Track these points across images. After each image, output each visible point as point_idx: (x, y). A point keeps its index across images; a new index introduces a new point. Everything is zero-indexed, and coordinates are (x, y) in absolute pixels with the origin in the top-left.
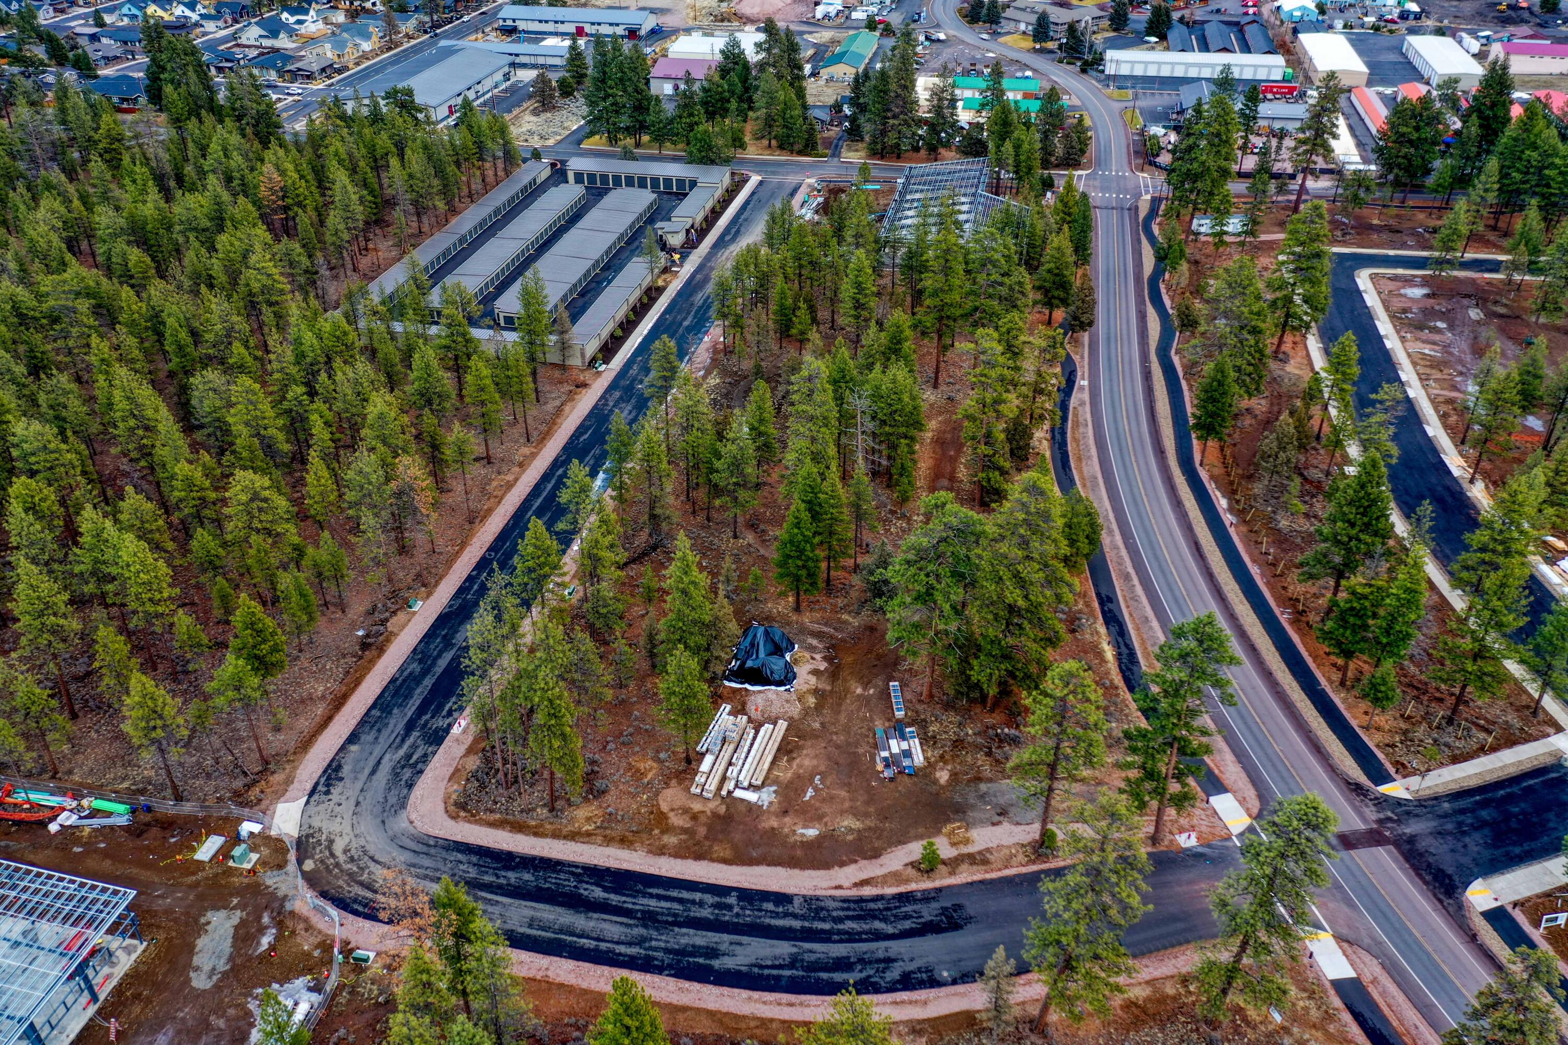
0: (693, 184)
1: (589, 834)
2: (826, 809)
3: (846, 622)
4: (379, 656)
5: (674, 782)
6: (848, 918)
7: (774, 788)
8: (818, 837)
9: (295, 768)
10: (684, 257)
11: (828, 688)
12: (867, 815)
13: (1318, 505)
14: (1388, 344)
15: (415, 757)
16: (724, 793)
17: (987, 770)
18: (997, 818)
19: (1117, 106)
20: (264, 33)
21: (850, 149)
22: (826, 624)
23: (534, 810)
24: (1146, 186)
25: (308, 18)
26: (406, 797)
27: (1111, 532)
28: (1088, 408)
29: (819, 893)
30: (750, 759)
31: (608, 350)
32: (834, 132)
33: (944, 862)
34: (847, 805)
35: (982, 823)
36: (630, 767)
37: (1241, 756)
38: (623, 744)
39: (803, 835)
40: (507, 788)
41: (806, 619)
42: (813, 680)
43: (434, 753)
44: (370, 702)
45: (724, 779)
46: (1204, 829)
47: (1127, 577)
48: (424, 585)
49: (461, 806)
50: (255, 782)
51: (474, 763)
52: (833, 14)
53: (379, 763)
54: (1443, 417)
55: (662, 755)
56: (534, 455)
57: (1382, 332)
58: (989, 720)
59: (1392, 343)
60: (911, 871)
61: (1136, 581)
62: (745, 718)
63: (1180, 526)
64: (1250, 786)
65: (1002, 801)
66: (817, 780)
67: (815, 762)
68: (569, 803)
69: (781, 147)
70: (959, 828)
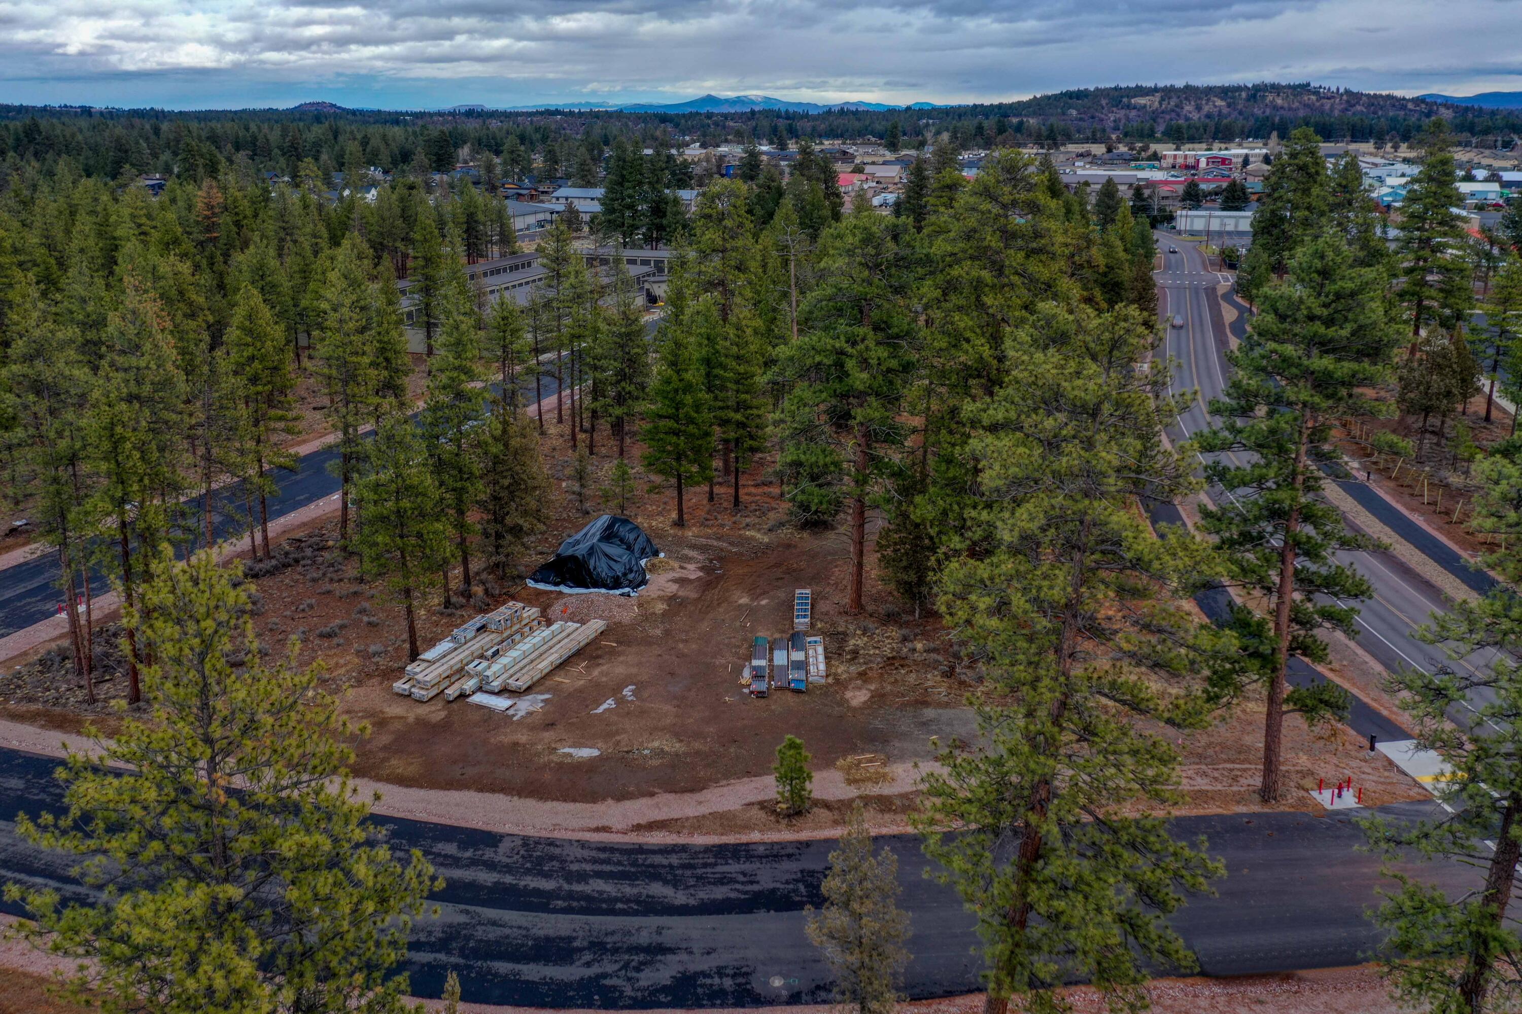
2: (628, 725)
3: (750, 538)
4: (25, 544)
6: (599, 875)
7: (547, 696)
8: (593, 760)
11: (694, 596)
12: (700, 736)
16: (452, 693)
17: (940, 689)
22: (719, 539)
23: (105, 700)
29: (557, 835)
30: (515, 653)
33: (827, 805)
34: (667, 721)
35: (918, 755)
38: (321, 636)
39: (568, 755)
40: (80, 673)
41: (690, 533)
42: (673, 588)
43: (5, 636)
45: (458, 673)
51: (56, 647)
55: (374, 650)
60: (755, 812)
65: (961, 731)
66: (627, 692)
67: (634, 671)
70: (870, 761)
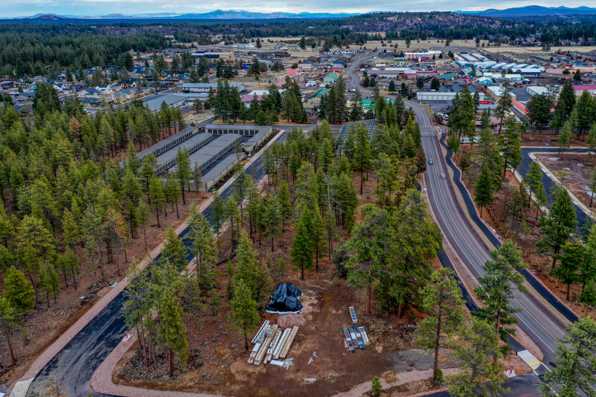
0: (257, 132)
1: (191, 387)
2: (320, 367)
3: (326, 283)
4: (90, 308)
5: (239, 359)
7: (292, 359)
8: (315, 382)
9: (31, 363)
10: (252, 155)
11: (319, 311)
12: (341, 369)
13: (536, 230)
14: (548, 175)
15: (100, 354)
16: (265, 362)
17: (401, 344)
18: (409, 368)
19: (424, 109)
20: (88, 93)
21: (320, 121)
22: (316, 284)
23: (161, 376)
24: (439, 130)
25: (107, 88)
26: (91, 374)
27: (446, 243)
28: (428, 199)
30: (279, 345)
31: (218, 186)
32: (314, 117)
33: (384, 391)
34: (330, 365)
35: (402, 370)
36: (216, 352)
37: (528, 333)
38: (213, 341)
39: (308, 381)
40: (148, 366)
41: (307, 282)
42: (311, 308)
43: (111, 351)
44: (81, 329)
45: (265, 355)
46: (517, 368)
47: (457, 260)
48: (119, 276)
49: (121, 377)
50: (6, 371)
51: (132, 354)
52: (312, 85)
53: (79, 357)
54: (579, 198)
55: (233, 346)
56: (180, 224)
57: (545, 172)
58: (400, 322)
59: (550, 175)
61: (461, 261)
62: (277, 326)
63: (477, 239)
64: (536, 346)
65: (411, 359)
66: (314, 354)
67: (313, 345)
68: (182, 372)
69: (293, 121)
70: (390, 374)
